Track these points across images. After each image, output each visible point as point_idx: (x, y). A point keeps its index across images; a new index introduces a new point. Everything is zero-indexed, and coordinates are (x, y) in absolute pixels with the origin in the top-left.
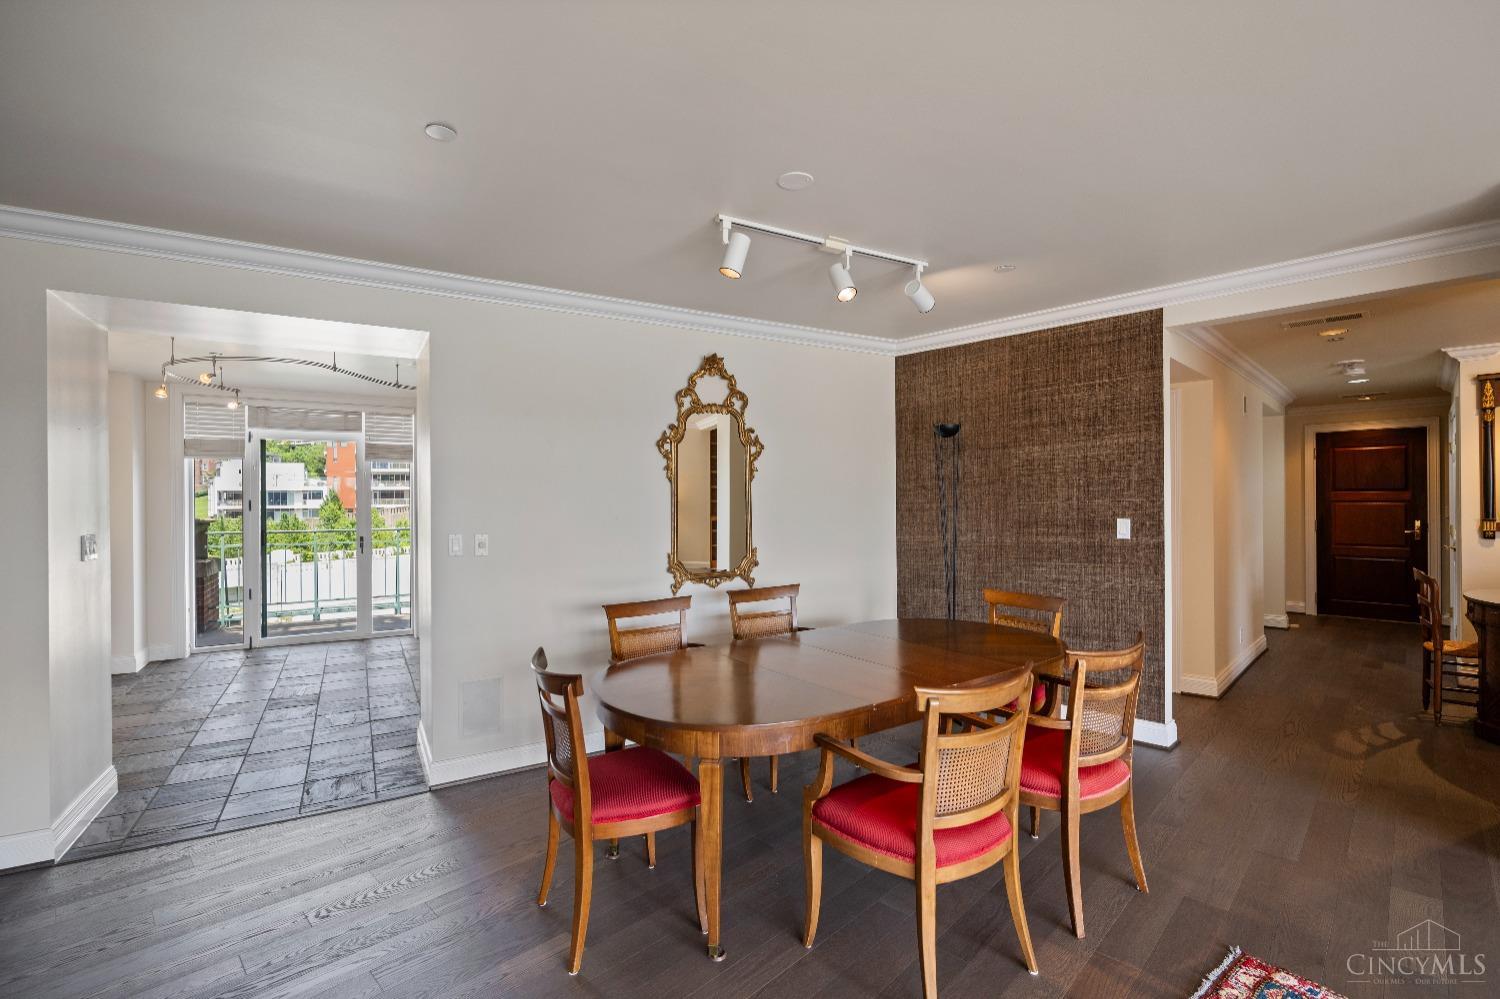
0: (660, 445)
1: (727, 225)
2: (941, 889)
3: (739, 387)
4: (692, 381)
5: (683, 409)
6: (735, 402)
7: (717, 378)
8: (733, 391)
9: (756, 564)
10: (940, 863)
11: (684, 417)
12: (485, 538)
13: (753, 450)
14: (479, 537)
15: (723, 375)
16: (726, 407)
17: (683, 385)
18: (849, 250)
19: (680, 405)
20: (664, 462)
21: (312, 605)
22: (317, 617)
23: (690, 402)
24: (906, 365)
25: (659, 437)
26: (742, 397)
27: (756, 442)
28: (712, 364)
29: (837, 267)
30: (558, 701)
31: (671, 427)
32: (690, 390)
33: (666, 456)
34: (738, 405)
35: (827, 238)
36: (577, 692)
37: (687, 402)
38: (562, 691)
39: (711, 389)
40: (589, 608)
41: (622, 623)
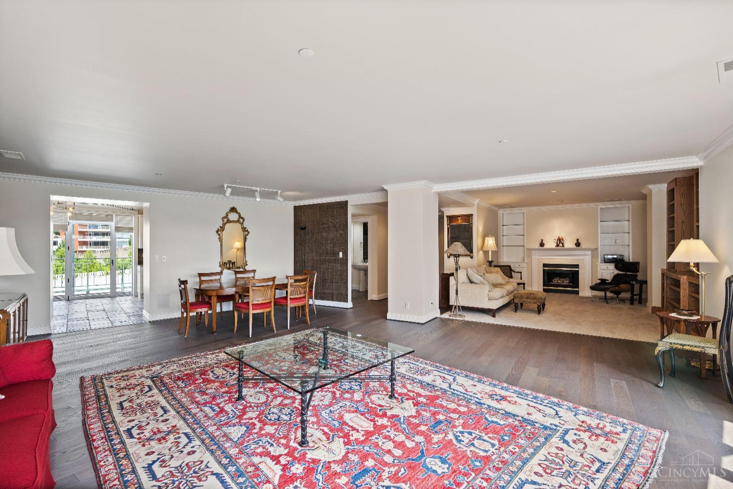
0: (217, 232)
1: (225, 186)
2: (253, 314)
3: (242, 216)
4: (227, 215)
5: (224, 222)
6: (241, 220)
7: (235, 213)
8: (240, 217)
9: (247, 265)
10: (253, 310)
11: (224, 224)
12: (165, 257)
13: (246, 233)
14: (163, 257)
15: (236, 212)
16: (238, 221)
17: (224, 215)
18: (259, 189)
19: (223, 221)
20: (218, 237)
21: (86, 288)
22: (88, 292)
23: (226, 220)
24: (295, 208)
25: (217, 230)
26: (243, 218)
27: (247, 231)
28: (233, 210)
29: (256, 193)
30: (183, 286)
31: (221, 227)
32: (226, 217)
33: (219, 235)
34: (241, 221)
35: (252, 187)
36: (187, 283)
37: (225, 220)
38: (184, 284)
39: (233, 216)
40: (195, 276)
41: (203, 278)
